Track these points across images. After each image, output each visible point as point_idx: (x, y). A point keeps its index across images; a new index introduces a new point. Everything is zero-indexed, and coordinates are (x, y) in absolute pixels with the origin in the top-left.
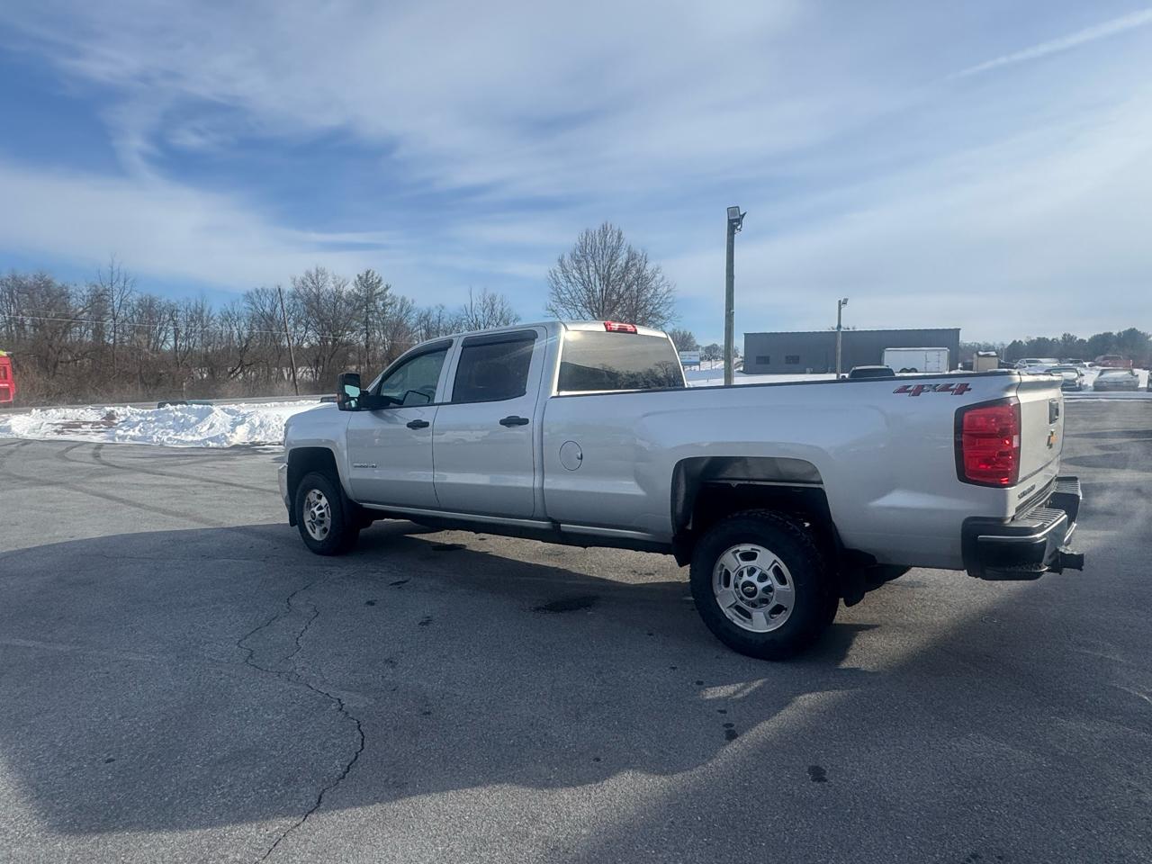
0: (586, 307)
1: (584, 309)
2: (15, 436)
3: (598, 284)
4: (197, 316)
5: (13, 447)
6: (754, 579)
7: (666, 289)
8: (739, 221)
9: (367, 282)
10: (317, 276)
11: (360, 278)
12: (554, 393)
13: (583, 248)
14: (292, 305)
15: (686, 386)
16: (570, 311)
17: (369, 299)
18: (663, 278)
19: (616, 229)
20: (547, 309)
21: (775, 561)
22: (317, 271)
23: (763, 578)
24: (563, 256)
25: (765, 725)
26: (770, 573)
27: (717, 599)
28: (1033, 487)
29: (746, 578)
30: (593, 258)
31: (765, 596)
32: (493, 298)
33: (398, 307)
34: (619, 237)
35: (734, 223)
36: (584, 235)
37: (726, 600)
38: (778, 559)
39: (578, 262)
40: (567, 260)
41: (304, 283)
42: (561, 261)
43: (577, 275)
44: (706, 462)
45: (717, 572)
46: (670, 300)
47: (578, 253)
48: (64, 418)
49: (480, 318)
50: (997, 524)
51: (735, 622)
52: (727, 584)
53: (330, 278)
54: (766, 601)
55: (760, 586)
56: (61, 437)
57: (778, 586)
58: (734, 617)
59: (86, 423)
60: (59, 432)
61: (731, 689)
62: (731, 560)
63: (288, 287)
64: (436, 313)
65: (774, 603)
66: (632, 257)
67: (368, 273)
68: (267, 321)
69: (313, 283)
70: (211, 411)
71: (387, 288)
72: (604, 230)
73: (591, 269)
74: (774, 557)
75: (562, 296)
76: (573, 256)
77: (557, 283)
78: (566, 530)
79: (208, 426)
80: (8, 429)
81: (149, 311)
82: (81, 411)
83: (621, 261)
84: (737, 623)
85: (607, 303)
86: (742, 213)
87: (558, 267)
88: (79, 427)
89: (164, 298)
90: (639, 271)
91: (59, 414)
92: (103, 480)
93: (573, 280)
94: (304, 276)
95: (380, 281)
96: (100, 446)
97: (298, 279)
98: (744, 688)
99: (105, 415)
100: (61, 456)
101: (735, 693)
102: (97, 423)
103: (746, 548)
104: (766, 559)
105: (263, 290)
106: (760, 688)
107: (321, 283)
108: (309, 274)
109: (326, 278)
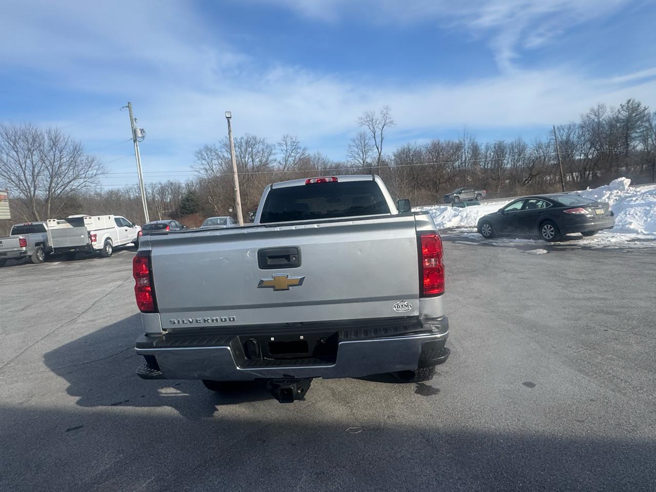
4: (522, 150)
10: (599, 110)
11: (623, 106)
14: (581, 133)
22: (599, 106)
41: (588, 117)
53: (608, 110)
63: (578, 121)
67: (629, 101)
68: (566, 146)
69: (596, 115)
71: (645, 109)
81: (500, 150)
89: (508, 141)
94: (589, 112)
97: (585, 115)
107: (601, 114)
108: (592, 110)
109: (605, 110)
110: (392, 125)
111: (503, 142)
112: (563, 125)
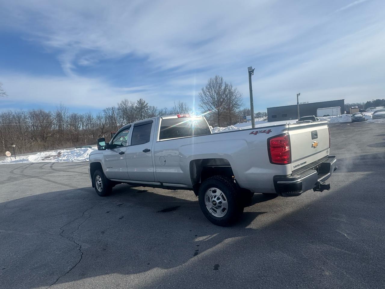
0: (212, 104)
1: (212, 105)
2: (30, 162)
3: (216, 96)
4: (89, 118)
5: (28, 166)
6: (215, 199)
7: (239, 95)
8: (253, 71)
9: (141, 102)
10: (125, 102)
11: (138, 102)
12: (158, 140)
13: (209, 85)
14: (118, 112)
15: (212, 133)
16: (207, 106)
17: (142, 108)
18: (238, 92)
19: (220, 77)
20: (199, 106)
21: (221, 193)
22: (125, 100)
23: (218, 199)
24: (203, 88)
25: (210, 250)
26: (221, 197)
27: (207, 207)
28: (305, 162)
29: (213, 199)
30: (213, 87)
31: (219, 205)
32: (182, 104)
33: (152, 110)
34: (222, 79)
35: (251, 72)
36: (210, 80)
37: (209, 206)
38: (222, 192)
39: (209, 89)
40: (205, 89)
41: (121, 105)
42: (203, 90)
43: (208, 94)
44: (201, 161)
45: (206, 197)
46: (241, 99)
47: (208, 86)
48: (46, 155)
49: (179, 111)
50: (284, 177)
51: (212, 214)
52: (209, 202)
53: (130, 102)
54: (220, 207)
55: (218, 202)
56: (43, 161)
57: (223, 202)
58: (212, 212)
59: (52, 156)
60: (43, 160)
61: (205, 237)
62: (210, 193)
63: (117, 106)
64: (164, 110)
65: (222, 207)
66: (226, 86)
67: (141, 100)
68: (111, 118)
69: (124, 104)
70: (87, 150)
71: (147, 104)
72: (216, 78)
73: (213, 91)
74: (221, 192)
75: (204, 101)
76: (206, 87)
77: (202, 97)
78: (165, 185)
79: (87, 154)
80: (28, 160)
81: (75, 119)
82: (51, 152)
83: (223, 88)
84: (213, 215)
85: (219, 102)
86: (253, 69)
87: (202, 92)
88: (50, 157)
89: (80, 113)
90: (229, 90)
91: (44, 154)
92: (50, 175)
93: (207, 95)
94: (121, 102)
95: (145, 102)
96: (54, 163)
97: (119, 104)
98: (210, 237)
99: (58, 153)
100: (41, 168)
101: (205, 239)
102: (55, 156)
103: (213, 189)
104: (219, 192)
105: (109, 108)
106: (215, 237)
107: (127, 104)
108: (123, 102)
109: (128, 102)
110: (5, 96)
111: (78, 114)
112: (110, 107)
